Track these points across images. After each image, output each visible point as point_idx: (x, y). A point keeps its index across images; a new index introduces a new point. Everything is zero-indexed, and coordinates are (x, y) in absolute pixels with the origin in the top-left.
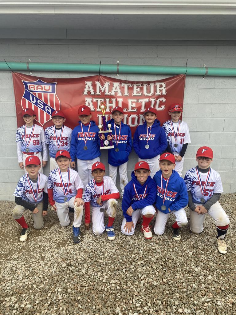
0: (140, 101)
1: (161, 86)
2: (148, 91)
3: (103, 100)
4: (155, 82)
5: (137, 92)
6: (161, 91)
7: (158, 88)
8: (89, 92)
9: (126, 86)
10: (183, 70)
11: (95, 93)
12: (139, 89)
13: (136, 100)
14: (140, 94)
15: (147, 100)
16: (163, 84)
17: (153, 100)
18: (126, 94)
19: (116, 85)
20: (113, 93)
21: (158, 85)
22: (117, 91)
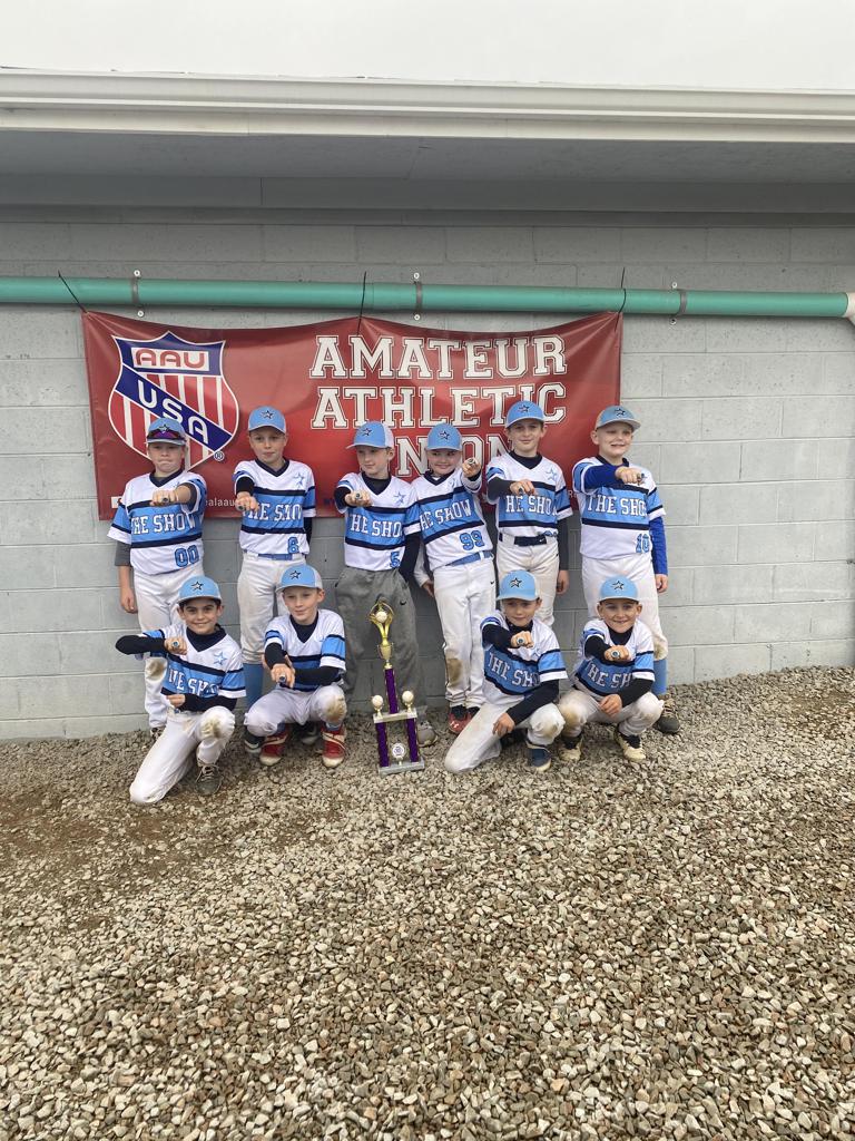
0: (486, 393)
1: (550, 347)
2: (512, 364)
3: (372, 392)
4: (530, 335)
5: (479, 367)
6: (549, 361)
7: (541, 355)
8: (329, 370)
9: (444, 347)
10: (613, 300)
11: (348, 373)
12: (482, 358)
13: (474, 392)
14: (488, 373)
15: (510, 391)
16: (557, 341)
17: (527, 390)
18: (445, 373)
19: (413, 345)
20: (404, 372)
21: (540, 343)
22: (416, 364)
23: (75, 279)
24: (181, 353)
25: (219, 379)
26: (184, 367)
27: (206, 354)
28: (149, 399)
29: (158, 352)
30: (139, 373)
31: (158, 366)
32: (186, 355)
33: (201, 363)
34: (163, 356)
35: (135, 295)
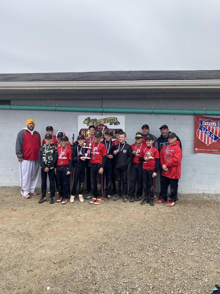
23: (195, 110)
24: (211, 123)
25: (218, 127)
26: (212, 125)
27: (216, 123)
28: (204, 131)
29: (207, 122)
30: (203, 126)
31: (207, 125)
32: (212, 123)
33: (215, 125)
34: (208, 123)
35: (206, 113)
